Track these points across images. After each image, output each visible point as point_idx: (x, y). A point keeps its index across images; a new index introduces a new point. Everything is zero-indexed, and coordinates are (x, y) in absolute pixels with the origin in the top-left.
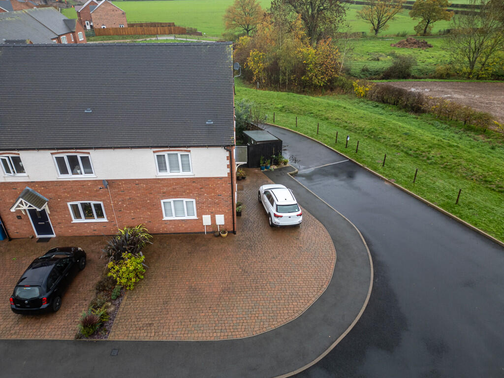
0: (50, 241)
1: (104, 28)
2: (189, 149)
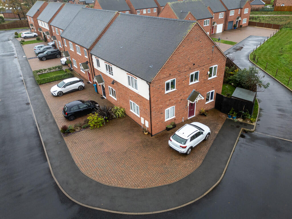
0: (104, 99)
1: (283, 6)
2: (136, 77)
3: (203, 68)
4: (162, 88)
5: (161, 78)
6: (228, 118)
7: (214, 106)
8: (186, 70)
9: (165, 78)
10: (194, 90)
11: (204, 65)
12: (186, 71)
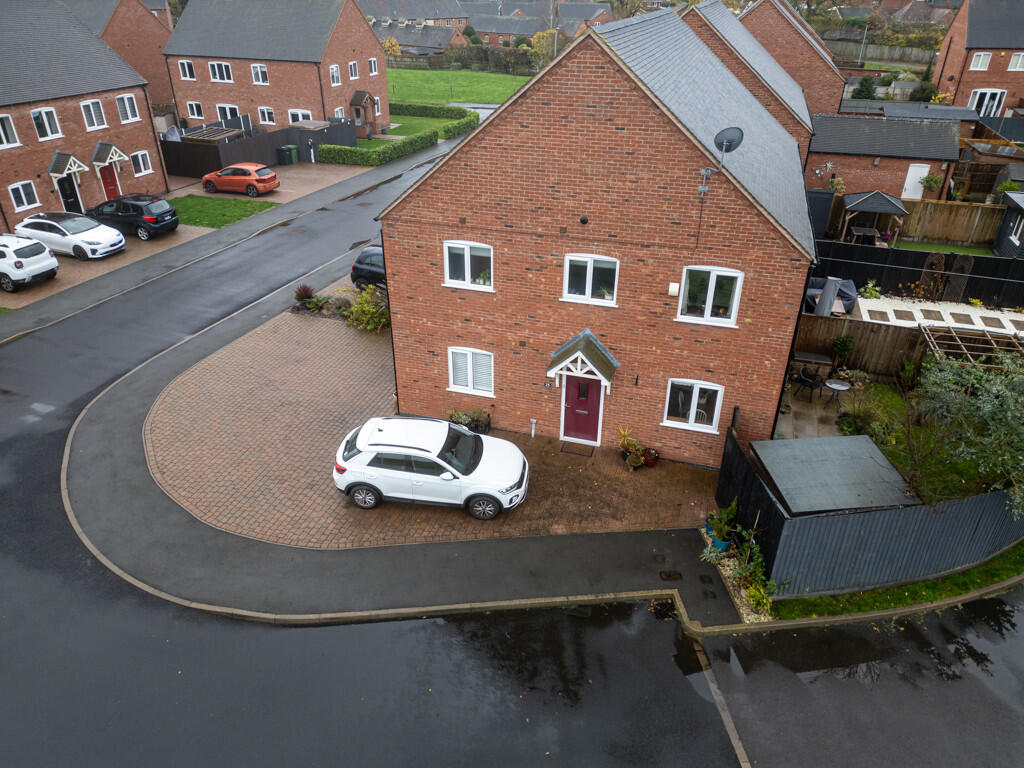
3: (642, 253)
4: (429, 258)
5: (423, 220)
6: (703, 530)
7: (720, 459)
8: (540, 230)
9: (439, 224)
10: (588, 332)
11: (646, 242)
12: (540, 236)
